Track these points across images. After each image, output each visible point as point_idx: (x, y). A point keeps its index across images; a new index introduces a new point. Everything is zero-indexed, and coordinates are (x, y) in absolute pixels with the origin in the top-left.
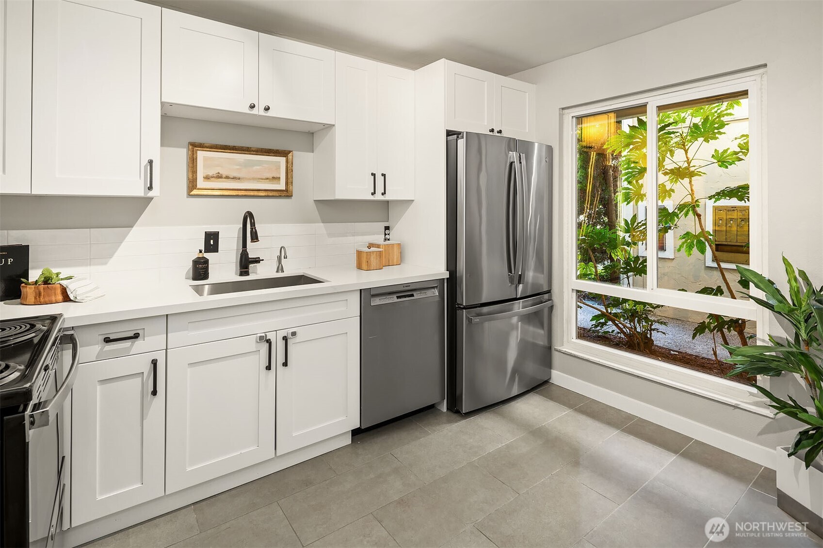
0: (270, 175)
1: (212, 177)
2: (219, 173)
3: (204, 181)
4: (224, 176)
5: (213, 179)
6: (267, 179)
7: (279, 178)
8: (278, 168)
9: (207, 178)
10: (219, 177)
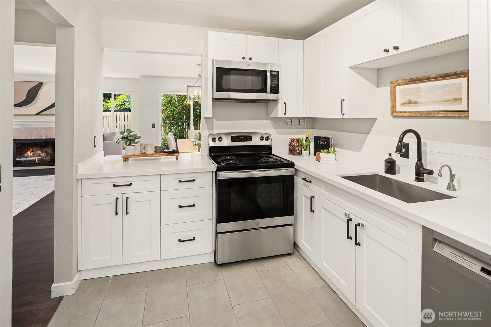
0: (451, 97)
1: (405, 103)
2: (410, 100)
3: (400, 107)
4: (413, 102)
5: (406, 104)
6: (449, 101)
7: (461, 99)
8: (460, 89)
9: (403, 104)
10: (410, 103)
